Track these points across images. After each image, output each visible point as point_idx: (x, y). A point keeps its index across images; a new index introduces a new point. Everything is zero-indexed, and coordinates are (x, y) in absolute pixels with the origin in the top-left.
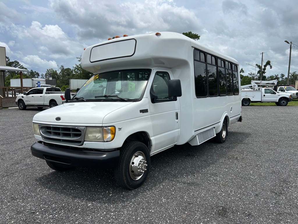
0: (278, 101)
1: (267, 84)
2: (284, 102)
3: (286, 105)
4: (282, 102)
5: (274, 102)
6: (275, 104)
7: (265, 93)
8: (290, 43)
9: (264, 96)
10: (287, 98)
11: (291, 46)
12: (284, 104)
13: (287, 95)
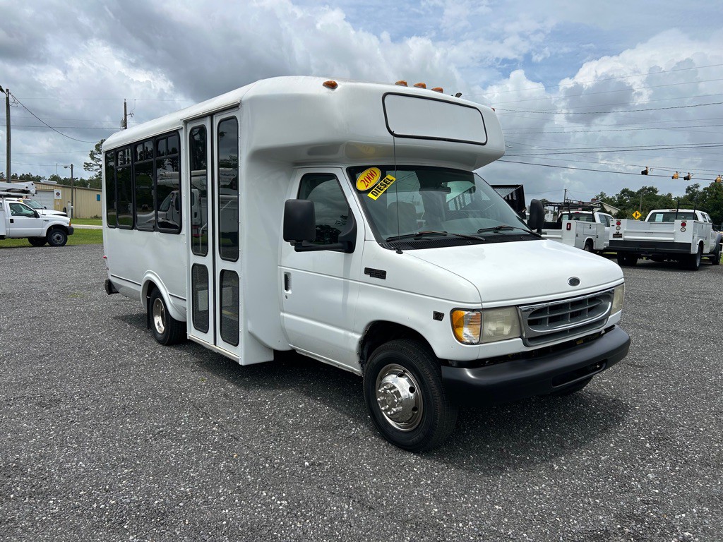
0: (45, 235)
1: (8, 191)
2: (58, 238)
3: (63, 245)
4: (55, 237)
5: (26, 237)
6: (27, 242)
7: (13, 215)
8: (5, 91)
9: (12, 221)
10: (66, 227)
11: (8, 99)
12: (59, 242)
13: (65, 221)
